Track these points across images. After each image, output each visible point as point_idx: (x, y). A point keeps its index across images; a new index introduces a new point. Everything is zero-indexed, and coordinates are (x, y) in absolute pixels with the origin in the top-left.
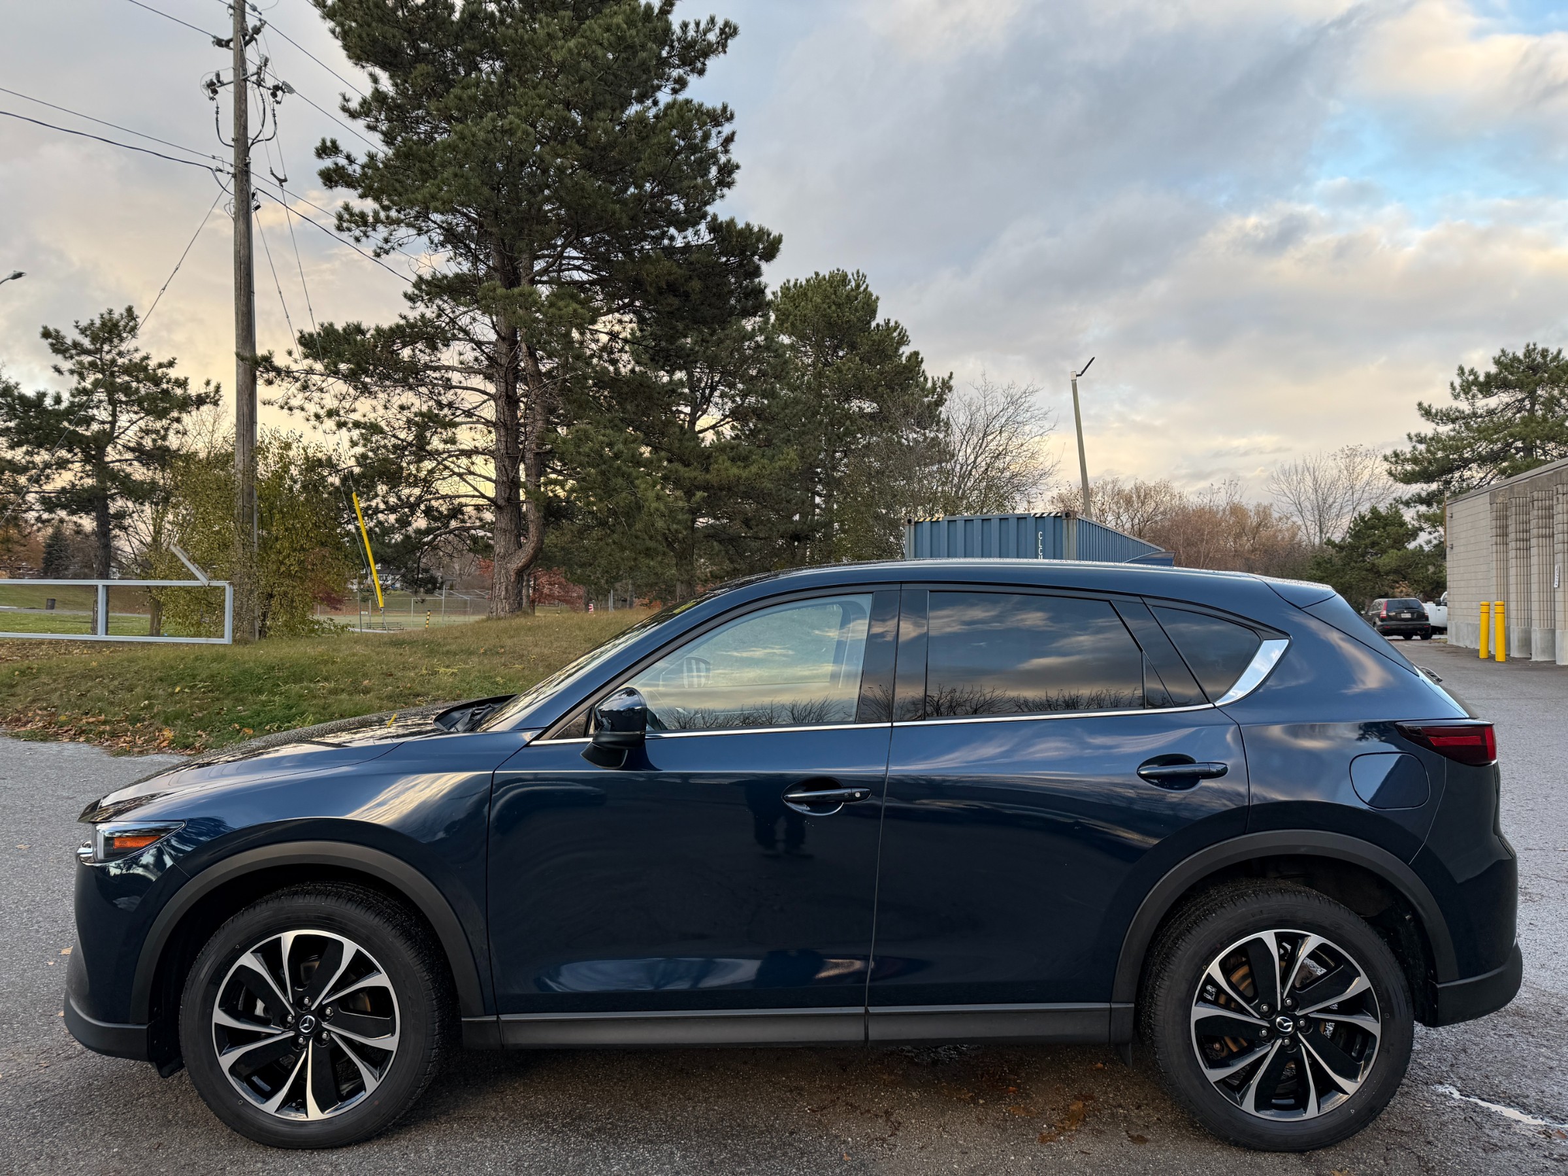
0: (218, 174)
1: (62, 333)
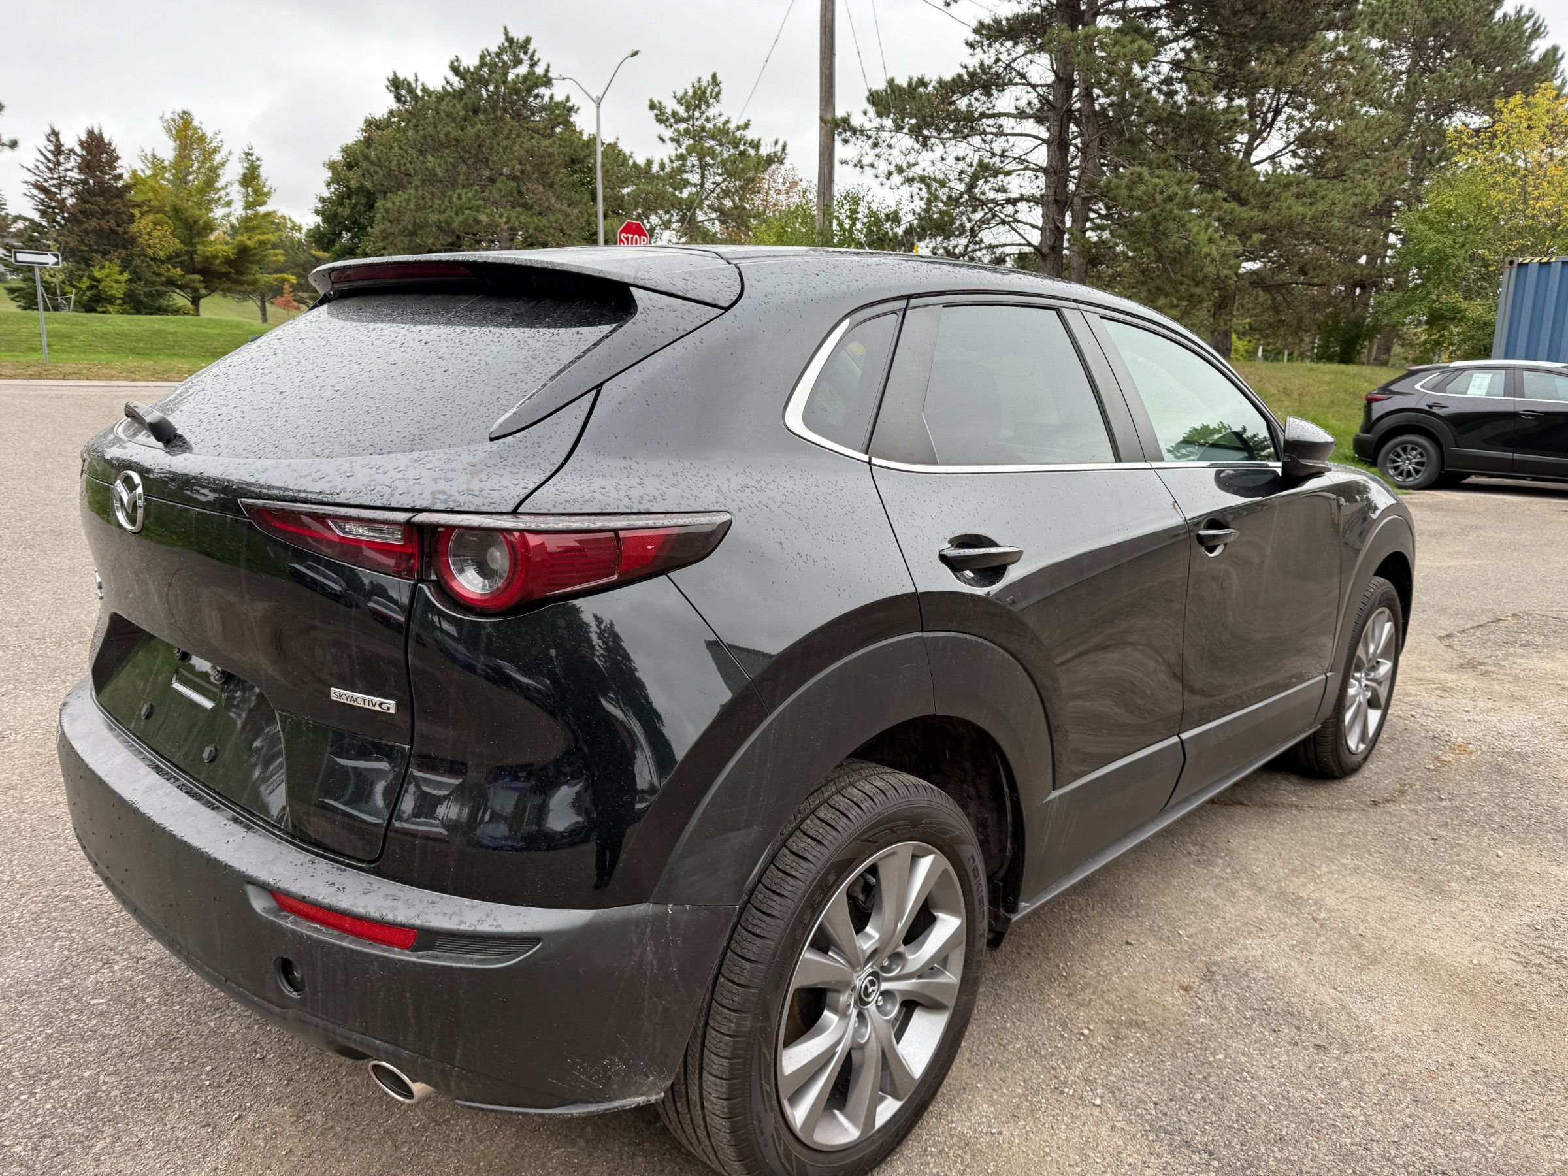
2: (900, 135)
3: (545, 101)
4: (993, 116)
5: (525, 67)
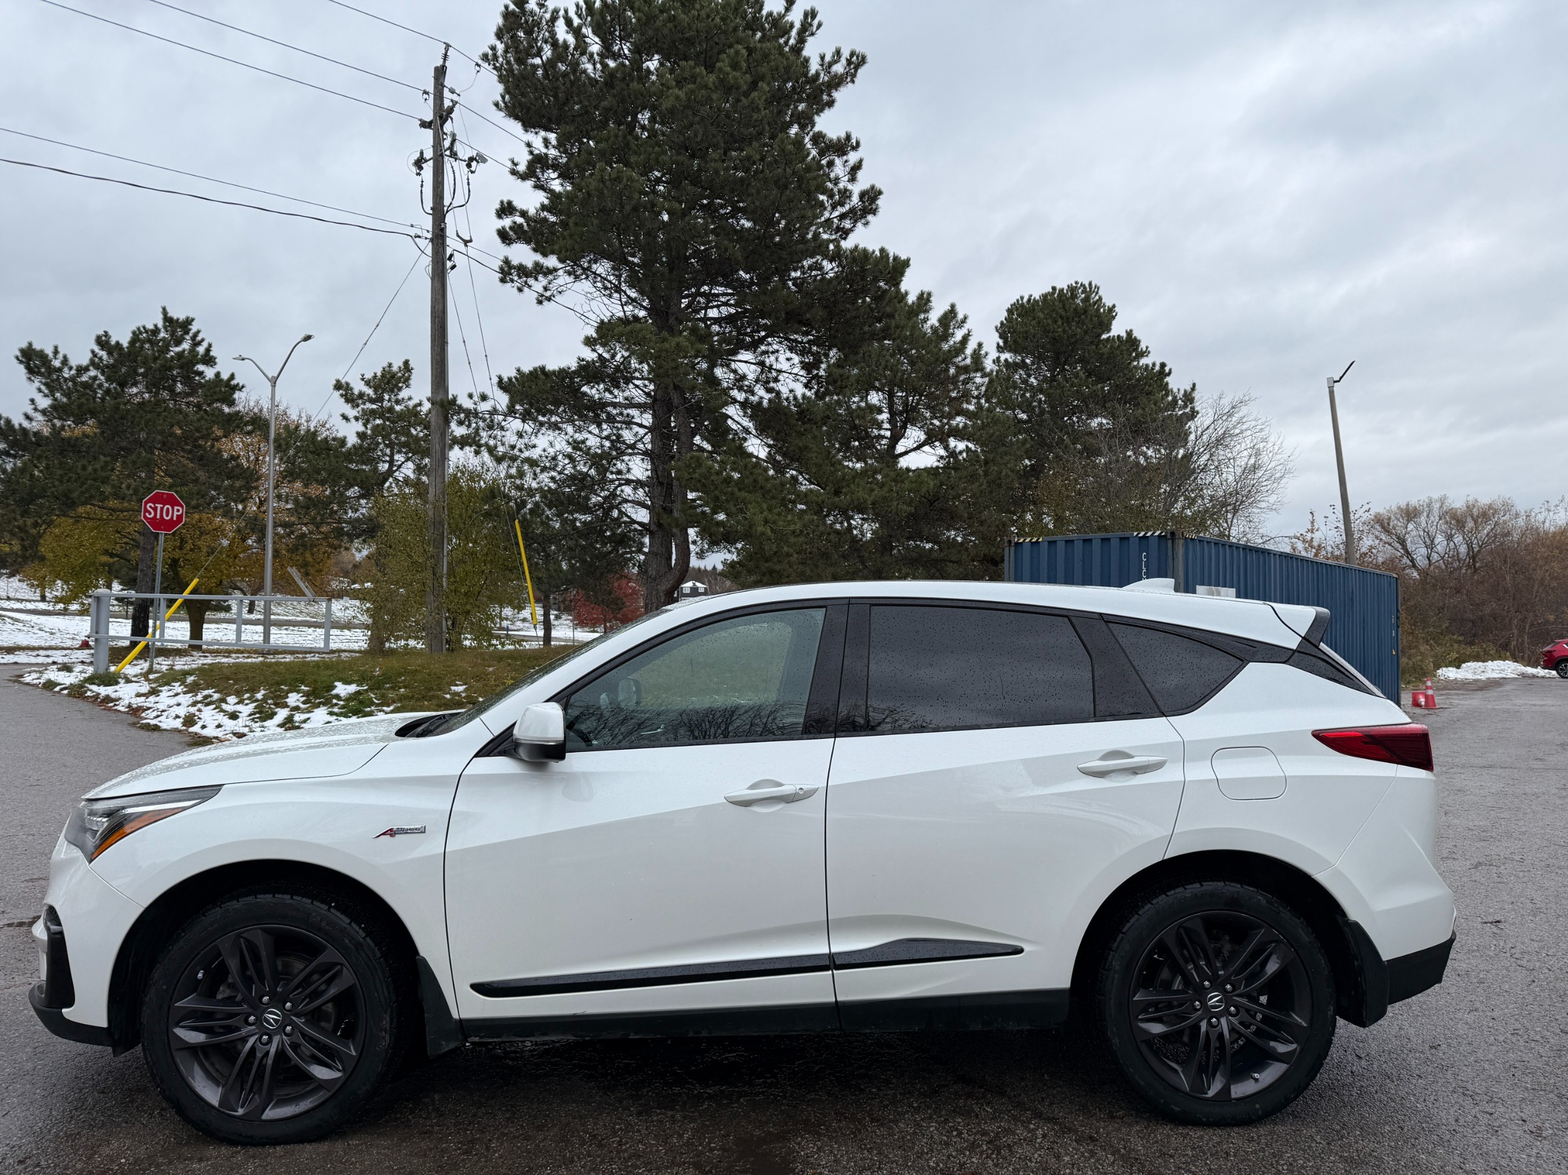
0: (417, 240)
1: (352, 385)
2: (510, 419)
3: (207, 379)
4: (615, 405)
5: (186, 346)
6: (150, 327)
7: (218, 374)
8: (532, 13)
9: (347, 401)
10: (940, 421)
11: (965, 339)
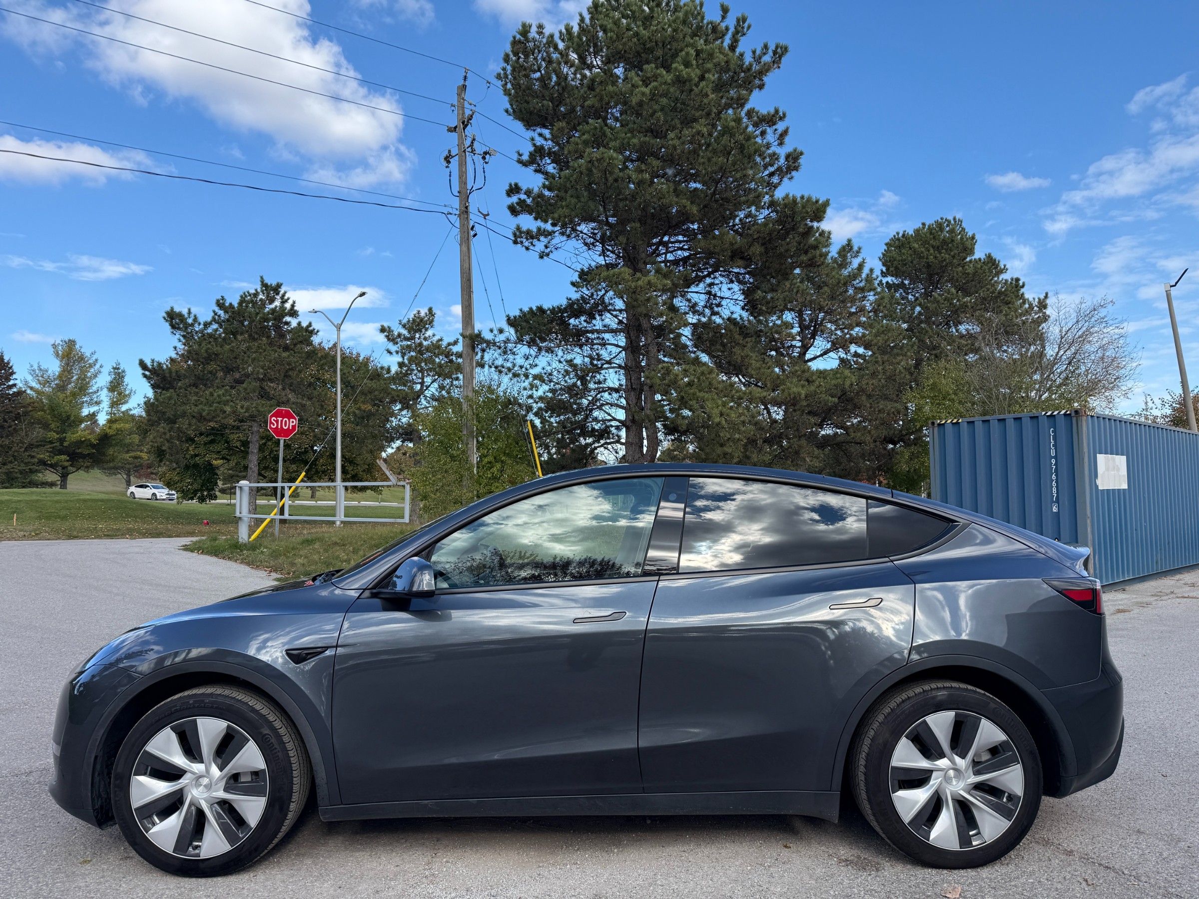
0: (449, 216)
1: (392, 328)
2: (519, 346)
3: (292, 327)
4: (592, 332)
5: (277, 303)
6: (253, 291)
7: (299, 324)
8: (534, 40)
9: (389, 339)
10: (843, 332)
11: (861, 266)
